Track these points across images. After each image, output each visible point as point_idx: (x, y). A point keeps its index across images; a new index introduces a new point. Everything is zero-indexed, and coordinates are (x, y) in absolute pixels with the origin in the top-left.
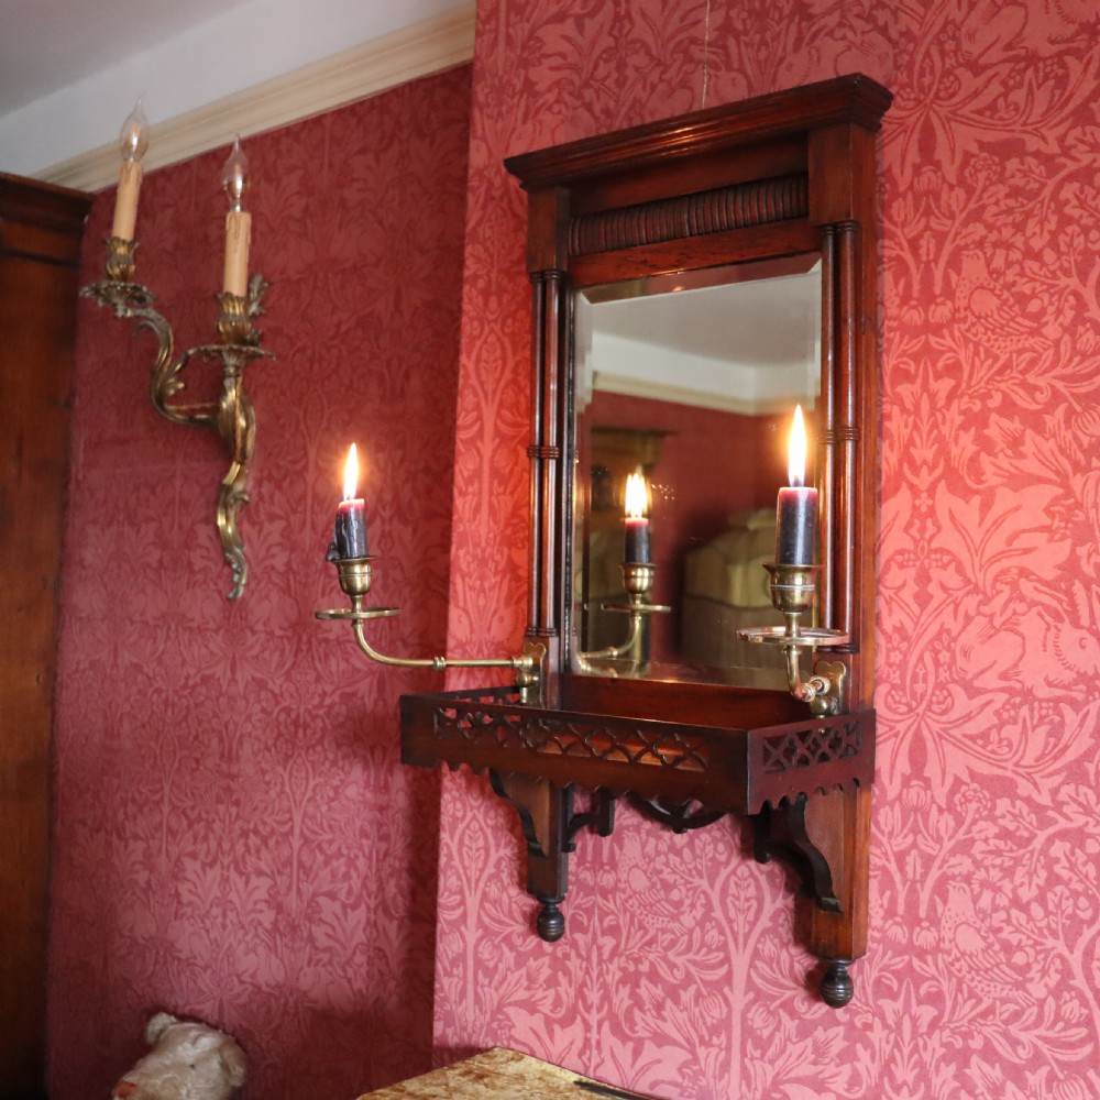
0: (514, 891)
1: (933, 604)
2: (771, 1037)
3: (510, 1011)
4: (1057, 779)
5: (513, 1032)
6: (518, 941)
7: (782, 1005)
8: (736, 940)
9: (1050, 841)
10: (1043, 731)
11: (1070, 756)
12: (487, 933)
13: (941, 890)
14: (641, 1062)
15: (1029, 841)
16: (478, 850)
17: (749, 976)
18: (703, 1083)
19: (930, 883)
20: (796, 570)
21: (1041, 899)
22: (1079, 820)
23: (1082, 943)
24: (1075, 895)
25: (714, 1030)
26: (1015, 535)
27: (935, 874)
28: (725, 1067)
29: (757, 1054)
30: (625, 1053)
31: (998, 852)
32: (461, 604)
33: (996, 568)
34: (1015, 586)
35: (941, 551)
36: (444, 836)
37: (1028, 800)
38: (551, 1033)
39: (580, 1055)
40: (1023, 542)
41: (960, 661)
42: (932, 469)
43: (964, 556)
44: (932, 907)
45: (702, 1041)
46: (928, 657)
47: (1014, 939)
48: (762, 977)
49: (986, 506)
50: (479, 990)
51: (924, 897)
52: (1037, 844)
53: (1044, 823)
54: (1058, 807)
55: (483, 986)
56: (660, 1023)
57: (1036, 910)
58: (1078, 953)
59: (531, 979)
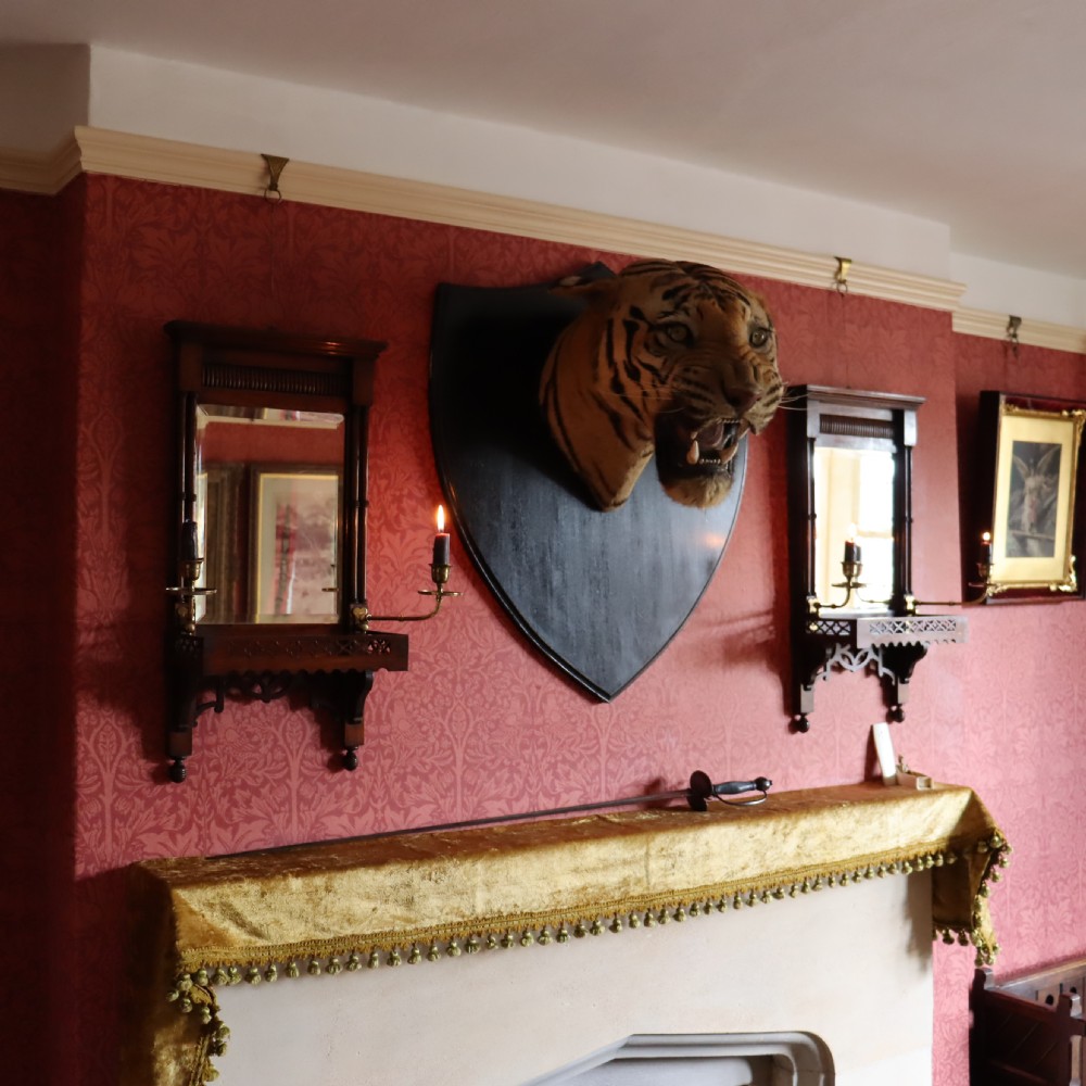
0: (142, 762)
1: (382, 581)
2: (313, 797)
3: (143, 837)
4: (436, 651)
5: (145, 850)
6: (146, 792)
7: (318, 780)
8: (292, 753)
9: (434, 677)
10: (429, 632)
11: (440, 641)
12: (120, 793)
13: (391, 707)
14: (238, 836)
15: (426, 678)
16: (111, 743)
17: (300, 770)
18: (277, 833)
19: (386, 704)
20: (446, 566)
21: (432, 702)
22: (445, 666)
23: (447, 717)
24: (445, 697)
25: (282, 804)
26: (415, 550)
27: (388, 699)
28: (289, 821)
29: (307, 808)
30: (226, 835)
31: (414, 685)
32: (89, 587)
33: (408, 564)
34: (416, 572)
35: (385, 556)
36: (81, 740)
37: (425, 661)
38: (174, 840)
39: (197, 846)
40: (418, 553)
41: (395, 604)
42: (379, 519)
43: (394, 559)
44: (388, 715)
45: (275, 812)
46: (380, 604)
47: (422, 720)
48: (307, 768)
49: (402, 538)
50: (116, 832)
51: (384, 711)
52: (429, 679)
53: (432, 669)
54: (437, 662)
55: (119, 828)
56: (249, 811)
57: (430, 706)
58: (447, 720)
59: (157, 813)
